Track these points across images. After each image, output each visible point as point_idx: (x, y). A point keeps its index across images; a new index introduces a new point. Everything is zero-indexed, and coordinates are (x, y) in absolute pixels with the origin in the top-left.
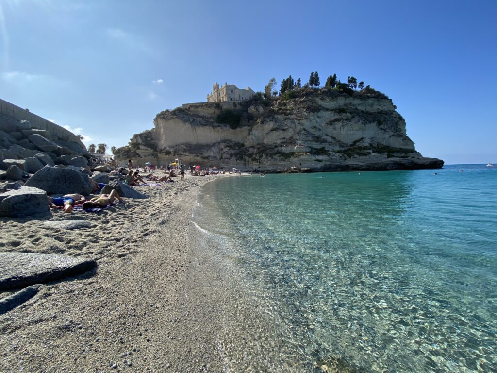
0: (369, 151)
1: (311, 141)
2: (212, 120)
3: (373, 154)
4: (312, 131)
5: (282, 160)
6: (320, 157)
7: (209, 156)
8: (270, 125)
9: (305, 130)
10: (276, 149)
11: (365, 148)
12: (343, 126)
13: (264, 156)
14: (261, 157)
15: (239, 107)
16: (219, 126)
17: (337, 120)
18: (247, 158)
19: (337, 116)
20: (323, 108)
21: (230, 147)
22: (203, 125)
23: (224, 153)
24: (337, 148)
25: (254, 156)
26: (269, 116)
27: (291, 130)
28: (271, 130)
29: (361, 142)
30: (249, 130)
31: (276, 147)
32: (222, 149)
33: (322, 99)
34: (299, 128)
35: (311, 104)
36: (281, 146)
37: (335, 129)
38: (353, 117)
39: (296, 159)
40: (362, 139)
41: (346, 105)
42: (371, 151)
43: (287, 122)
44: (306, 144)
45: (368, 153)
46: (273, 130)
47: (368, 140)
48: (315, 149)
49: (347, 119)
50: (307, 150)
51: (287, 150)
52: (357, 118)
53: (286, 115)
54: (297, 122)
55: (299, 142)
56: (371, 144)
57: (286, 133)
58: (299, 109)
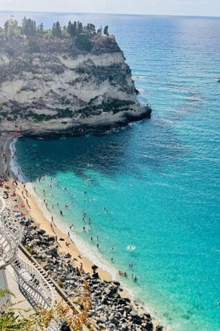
0: (99, 110)
1: (58, 103)
3: (103, 113)
4: (58, 92)
5: (36, 122)
6: (65, 120)
9: (52, 91)
10: (29, 110)
11: (100, 107)
12: (82, 86)
13: (19, 117)
14: (16, 117)
17: (77, 80)
19: (78, 76)
20: (66, 67)
24: (78, 108)
25: (9, 116)
27: (39, 91)
28: (22, 90)
29: (96, 100)
31: (28, 107)
33: (65, 58)
34: (47, 89)
35: (55, 63)
36: (33, 107)
37: (76, 88)
38: (90, 78)
39: (47, 122)
40: (97, 97)
41: (85, 62)
42: (102, 110)
43: (36, 82)
44: (54, 107)
45: (100, 113)
46: (24, 89)
47: (101, 98)
48: (62, 110)
49: (86, 80)
50: (55, 113)
51: (39, 112)
52: (93, 78)
53: (34, 73)
54: (45, 83)
55: (48, 105)
56: (103, 102)
57: (35, 93)
58: (44, 68)
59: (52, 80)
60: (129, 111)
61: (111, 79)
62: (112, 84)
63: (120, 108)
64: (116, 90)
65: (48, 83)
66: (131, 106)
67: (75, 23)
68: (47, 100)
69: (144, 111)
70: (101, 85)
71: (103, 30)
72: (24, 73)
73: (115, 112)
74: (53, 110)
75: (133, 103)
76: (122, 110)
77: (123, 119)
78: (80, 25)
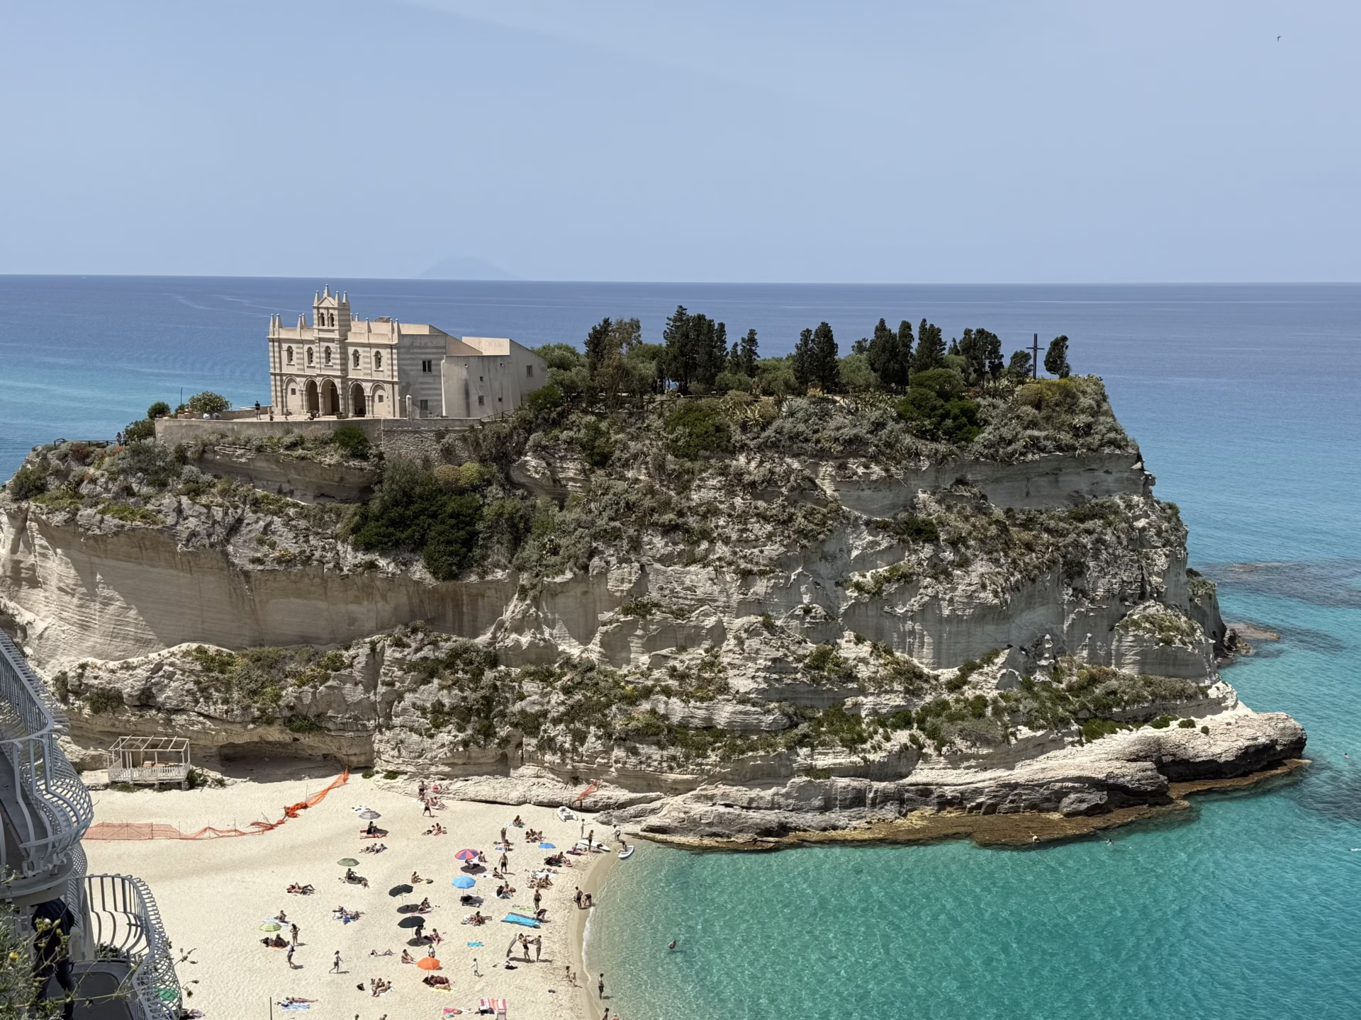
6: (823, 759)
7: (322, 717)
9: (767, 623)
10: (646, 705)
13: (593, 738)
14: (579, 738)
16: (371, 568)
17: (898, 575)
19: (902, 555)
20: (847, 516)
21: (432, 669)
23: (401, 697)
25: (548, 729)
26: (616, 536)
28: (625, 612)
30: (520, 588)
32: (391, 683)
36: (668, 692)
40: (993, 657)
44: (769, 696)
47: (1015, 661)
48: (806, 714)
56: (1025, 681)
60: (1172, 733)
61: (1073, 570)
67: (906, 326)
69: (1260, 736)
70: (1017, 598)
71: (1042, 356)
73: (1091, 731)
74: (765, 709)
76: (1136, 724)
77: (1133, 767)
78: (931, 336)
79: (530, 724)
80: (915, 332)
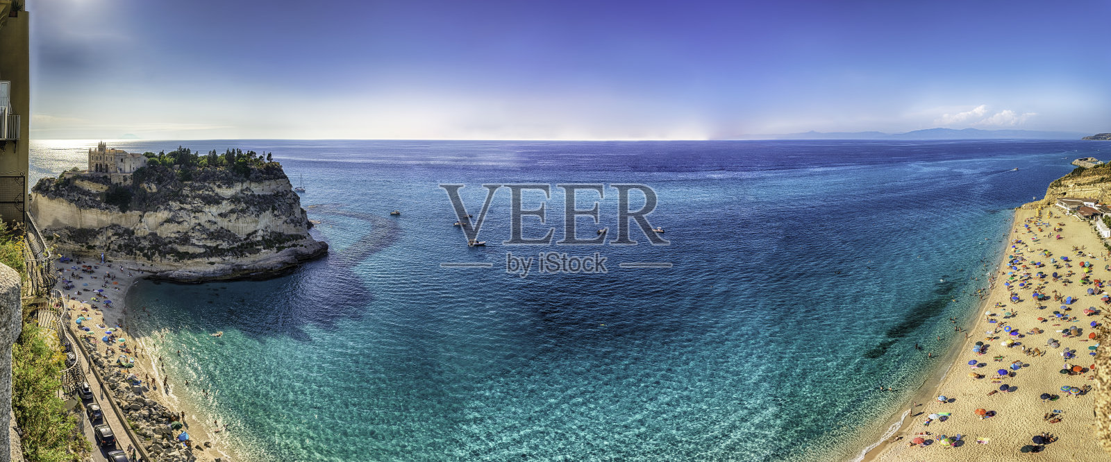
0: (259, 247)
1: (206, 239)
2: (99, 199)
3: (263, 251)
4: (207, 226)
5: (175, 261)
6: (213, 259)
7: (95, 246)
8: (163, 215)
9: (199, 224)
10: (170, 245)
11: (258, 243)
12: (238, 218)
13: (157, 255)
14: (153, 254)
15: (129, 182)
16: (107, 208)
17: (232, 211)
18: (138, 252)
19: (233, 206)
20: (220, 197)
21: (120, 235)
22: (91, 207)
23: (112, 242)
24: (230, 245)
25: (146, 251)
26: (164, 202)
27: (185, 223)
28: (165, 222)
29: (254, 235)
30: (140, 216)
31: (170, 242)
32: (109, 238)
33: (219, 187)
34: (194, 221)
35: (207, 193)
36: (175, 242)
37: (230, 221)
38: (248, 208)
39: (189, 262)
40: (256, 231)
41: (242, 191)
42: (262, 247)
43: (182, 213)
44: (201, 244)
45: (259, 251)
46: (168, 221)
47: (260, 233)
48: (209, 247)
49: (243, 211)
50: (202, 250)
51: (182, 249)
52: (252, 208)
53: (181, 203)
54: (193, 215)
55: (194, 241)
56: (263, 237)
57: (180, 226)
58: (194, 198)
59: (201, 211)
60: (298, 248)
61: (274, 209)
62: (275, 216)
63: (286, 245)
64: (280, 222)
65: (197, 214)
66: (301, 242)
67: (234, 150)
68: (193, 235)
69: (317, 248)
70: (261, 216)
71: (266, 157)
72: (170, 203)
73: (279, 249)
74: (199, 246)
75: (302, 237)
76: (289, 247)
77: (289, 258)
78: (240, 153)
79: (141, 250)
80: (236, 151)
